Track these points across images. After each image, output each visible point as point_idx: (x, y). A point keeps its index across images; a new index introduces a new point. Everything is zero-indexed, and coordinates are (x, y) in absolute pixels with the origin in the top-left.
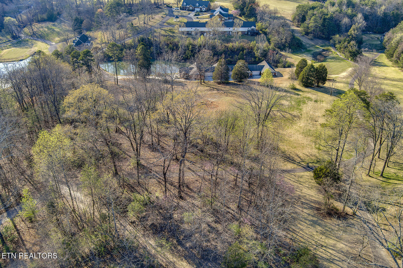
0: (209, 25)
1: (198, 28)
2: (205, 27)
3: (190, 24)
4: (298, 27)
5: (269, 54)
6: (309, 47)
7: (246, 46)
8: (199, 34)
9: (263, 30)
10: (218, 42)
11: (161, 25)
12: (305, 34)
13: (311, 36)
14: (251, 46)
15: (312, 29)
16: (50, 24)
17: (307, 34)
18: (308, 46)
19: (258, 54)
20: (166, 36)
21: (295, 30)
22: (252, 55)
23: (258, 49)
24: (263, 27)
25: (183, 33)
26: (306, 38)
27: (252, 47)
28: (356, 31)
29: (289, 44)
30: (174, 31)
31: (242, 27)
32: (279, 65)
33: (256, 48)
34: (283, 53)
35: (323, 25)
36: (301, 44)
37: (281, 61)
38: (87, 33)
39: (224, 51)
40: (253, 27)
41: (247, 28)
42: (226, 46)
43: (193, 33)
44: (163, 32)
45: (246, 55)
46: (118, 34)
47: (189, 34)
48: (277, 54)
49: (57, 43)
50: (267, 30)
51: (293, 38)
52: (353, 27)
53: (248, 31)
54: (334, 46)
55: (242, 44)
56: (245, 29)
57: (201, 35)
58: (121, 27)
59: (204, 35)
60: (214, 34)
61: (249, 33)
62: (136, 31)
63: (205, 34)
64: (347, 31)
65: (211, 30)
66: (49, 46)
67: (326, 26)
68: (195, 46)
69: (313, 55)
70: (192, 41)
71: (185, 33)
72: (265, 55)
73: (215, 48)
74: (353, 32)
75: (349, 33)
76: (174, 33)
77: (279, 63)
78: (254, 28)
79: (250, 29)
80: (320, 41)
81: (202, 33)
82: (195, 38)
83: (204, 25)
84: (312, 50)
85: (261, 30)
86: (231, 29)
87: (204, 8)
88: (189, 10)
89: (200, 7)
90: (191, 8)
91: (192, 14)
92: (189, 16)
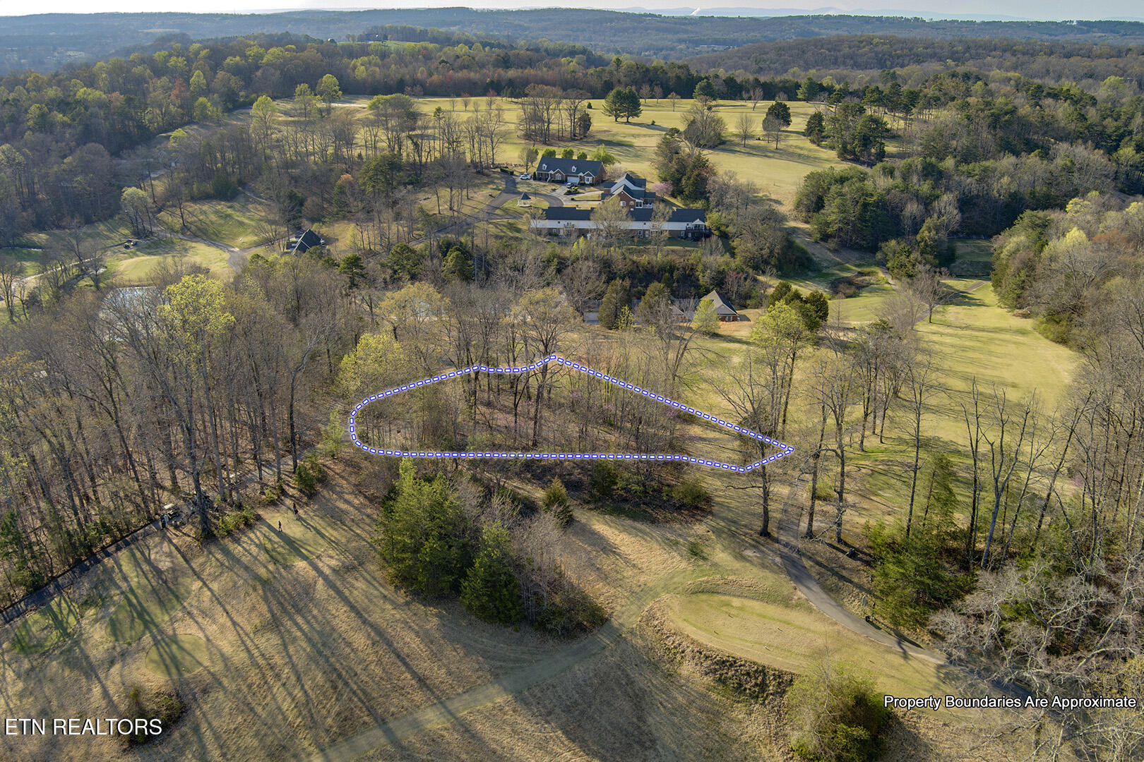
0: (597, 215)
1: (573, 222)
2: (589, 219)
3: (555, 213)
4: (807, 222)
5: (729, 280)
6: (826, 267)
7: (679, 261)
8: (574, 235)
9: (723, 228)
10: (616, 253)
11: (490, 213)
12: (821, 239)
13: (832, 244)
14: (690, 262)
15: (836, 227)
16: (222, 206)
17: (825, 237)
18: (825, 265)
19: (704, 279)
20: (501, 238)
21: (799, 229)
22: (692, 282)
23: (705, 268)
24: (723, 221)
25: (539, 232)
26: (824, 247)
27: (692, 264)
28: (933, 232)
29: (779, 260)
30: (520, 227)
31: (670, 220)
32: (748, 302)
33: (700, 267)
34: (761, 278)
35: (862, 219)
36: (809, 260)
37: (754, 294)
38: (315, 228)
39: (631, 272)
40: (698, 222)
41: (685, 224)
42: (634, 262)
43: (561, 233)
44: (492, 229)
45: (678, 282)
46: (396, 230)
47: (552, 234)
48: (746, 279)
49: (243, 249)
50: (731, 229)
51: (789, 245)
52: (929, 222)
53: (687, 231)
54: (882, 264)
55: (669, 258)
56: (681, 226)
57: (579, 237)
58: (398, 217)
59: (586, 237)
60: (609, 235)
61: (690, 235)
62: (435, 224)
63: (589, 235)
64: (916, 232)
65: (602, 227)
66: (226, 255)
67: (869, 221)
68: (565, 259)
69: (832, 283)
70: (558, 250)
71: (544, 232)
72: (719, 282)
73: (609, 266)
74: (926, 233)
75: (918, 237)
76: (518, 231)
77: (750, 297)
78: (701, 223)
79: (691, 225)
80: (857, 255)
81: (583, 233)
82: (565, 243)
83: (585, 215)
84: (833, 274)
85: (718, 229)
86: (647, 226)
87: (590, 178)
88: (553, 182)
89: (581, 174)
90: (558, 177)
91: (561, 190)
92: (554, 194)
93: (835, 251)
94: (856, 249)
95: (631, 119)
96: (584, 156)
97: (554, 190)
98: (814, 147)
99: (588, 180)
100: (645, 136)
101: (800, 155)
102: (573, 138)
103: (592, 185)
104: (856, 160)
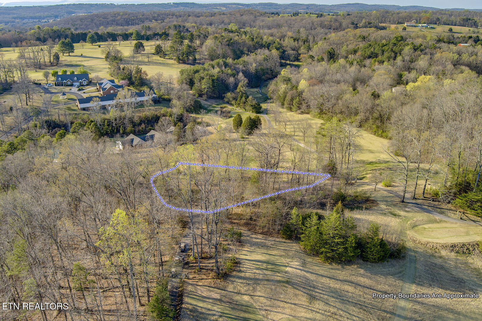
5: (185, 118)
6: (208, 107)
11: (50, 104)
12: (199, 96)
13: (205, 97)
14: (162, 113)
15: (205, 91)
17: (201, 95)
18: (206, 106)
25: (84, 109)
26: (202, 99)
28: (244, 88)
30: (73, 108)
35: (213, 86)
36: (201, 105)
42: (140, 117)
44: (60, 111)
47: (90, 109)
51: (196, 100)
54: (229, 103)
63: (110, 108)
71: (87, 109)
74: (241, 89)
75: (238, 90)
76: (74, 110)
78: (155, 96)
79: (151, 97)
80: (214, 101)
87: (86, 82)
88: (67, 86)
89: (80, 81)
90: (69, 83)
91: (74, 89)
92: (71, 91)
93: (206, 100)
94: (212, 99)
95: (71, 54)
96: (73, 72)
97: (71, 89)
98: (162, 59)
99: (85, 83)
100: (85, 61)
101: (160, 63)
102: (52, 65)
103: (87, 85)
104: (184, 63)
